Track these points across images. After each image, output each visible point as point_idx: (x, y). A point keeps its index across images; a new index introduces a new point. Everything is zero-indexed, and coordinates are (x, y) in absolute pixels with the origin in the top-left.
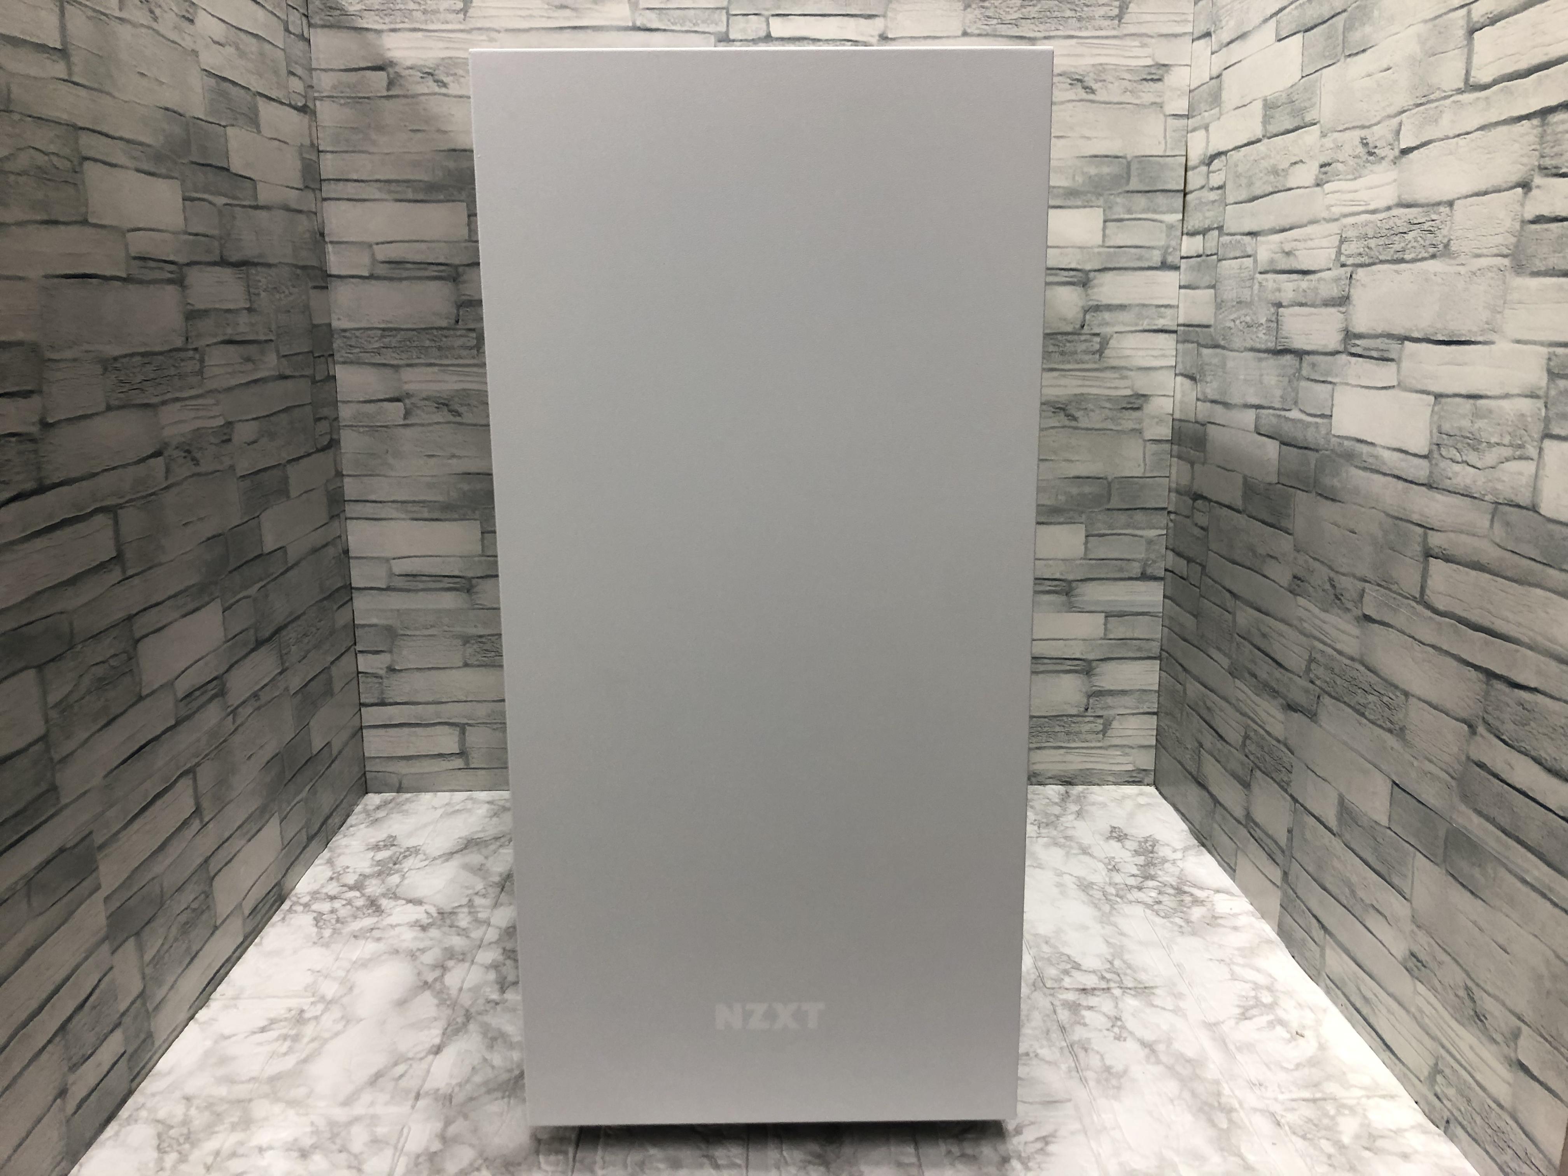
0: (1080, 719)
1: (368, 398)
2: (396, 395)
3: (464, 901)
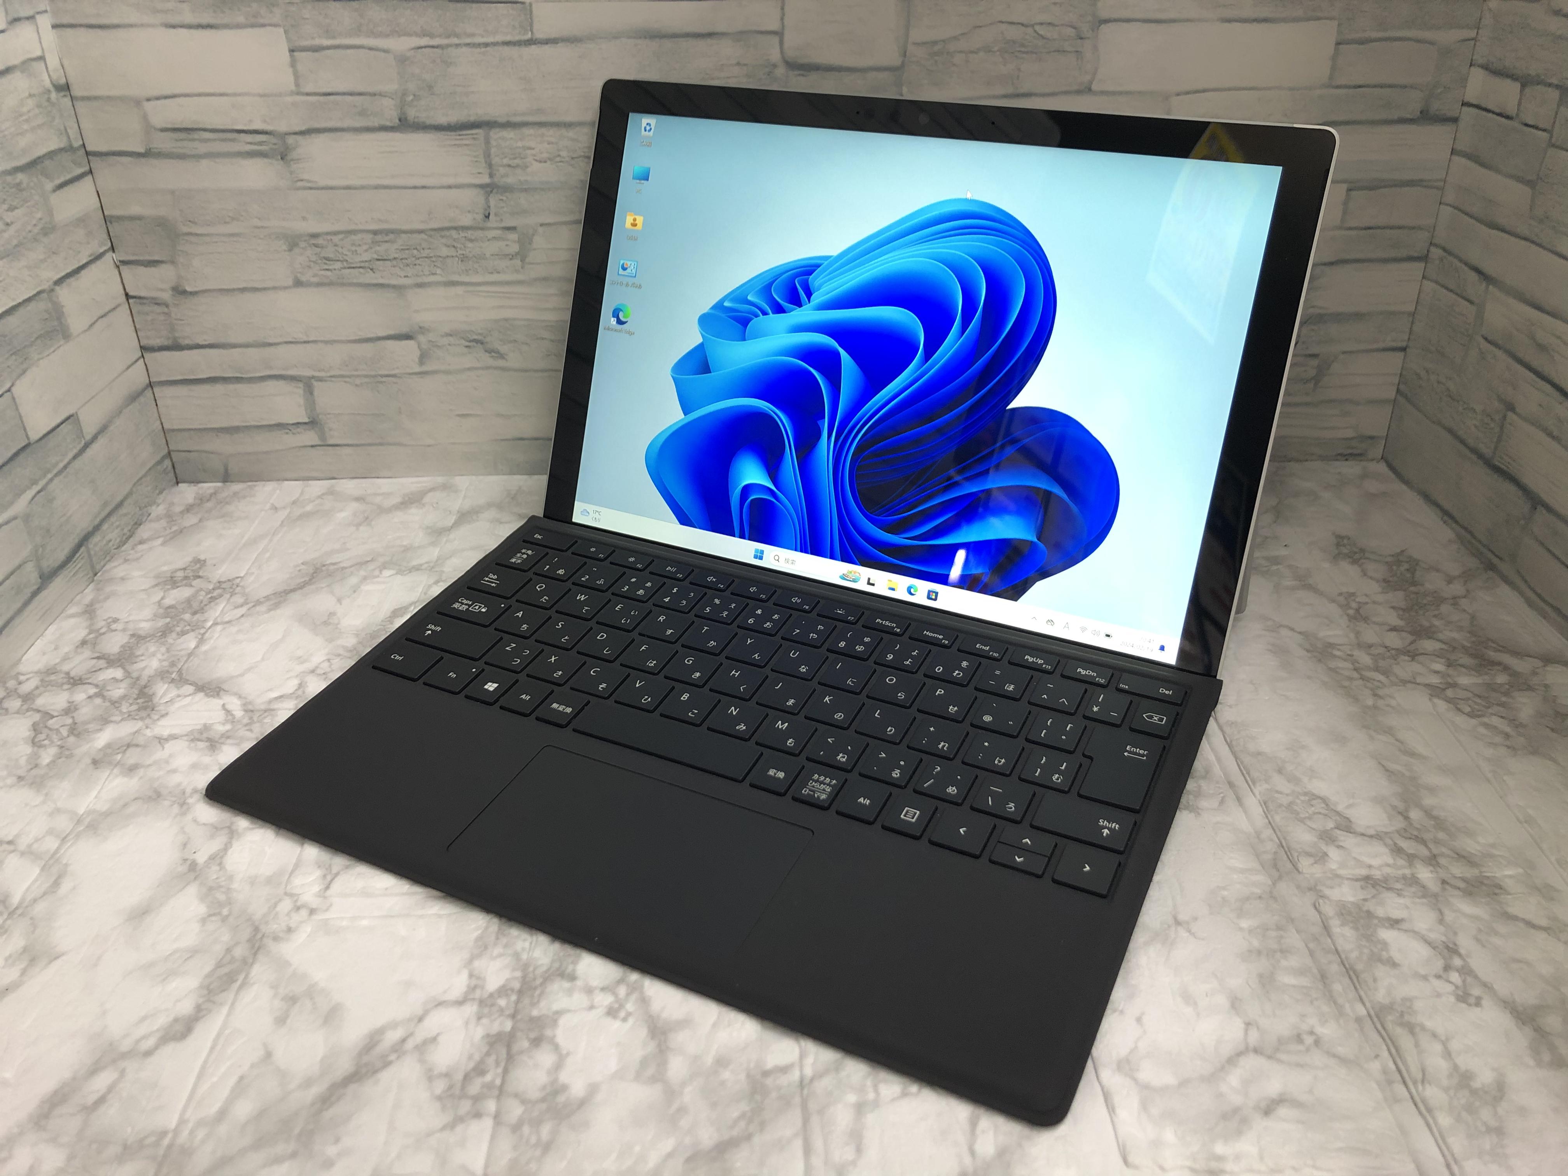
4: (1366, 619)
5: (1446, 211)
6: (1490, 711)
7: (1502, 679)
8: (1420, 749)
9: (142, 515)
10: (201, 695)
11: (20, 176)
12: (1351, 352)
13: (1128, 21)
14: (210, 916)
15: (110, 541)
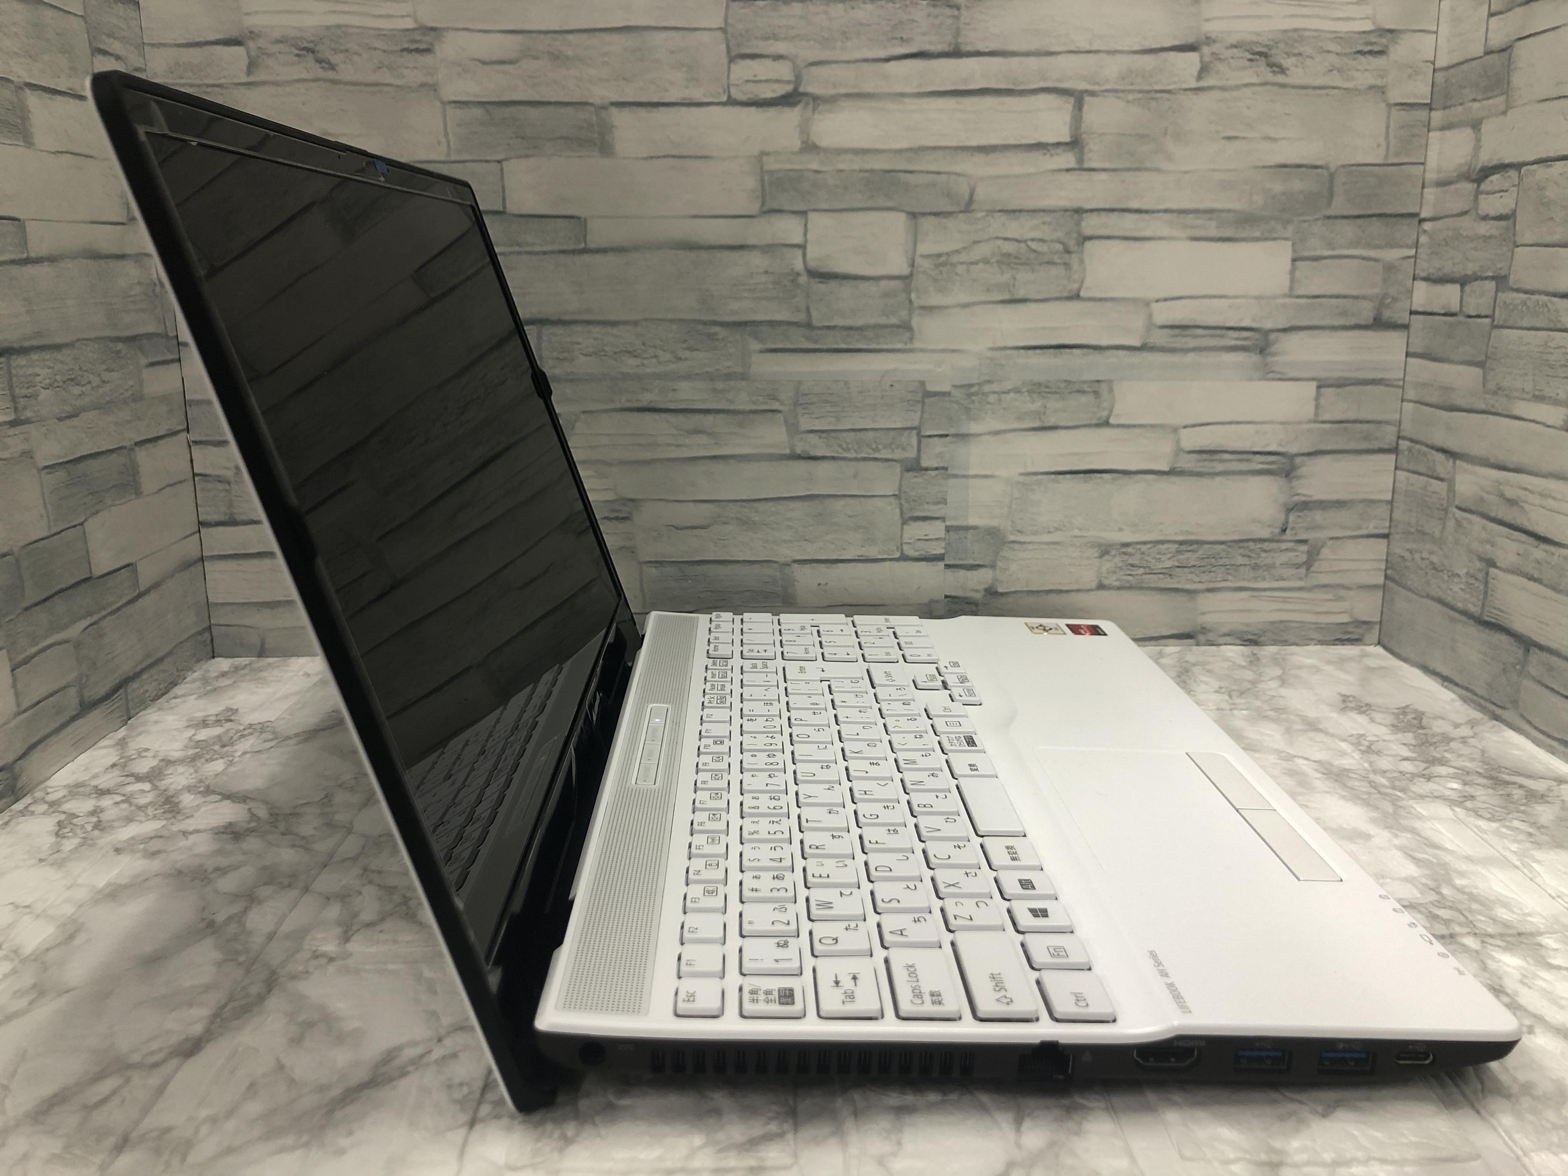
0: (1274, 545)
1: (190, 39)
2: (234, 34)
3: (318, 796)
4: (1378, 753)
5: (1408, 406)
6: (1511, 816)
9: (178, 676)
11: (120, 346)
12: (1337, 538)
13: (1109, 238)
14: (226, 961)
15: (147, 691)
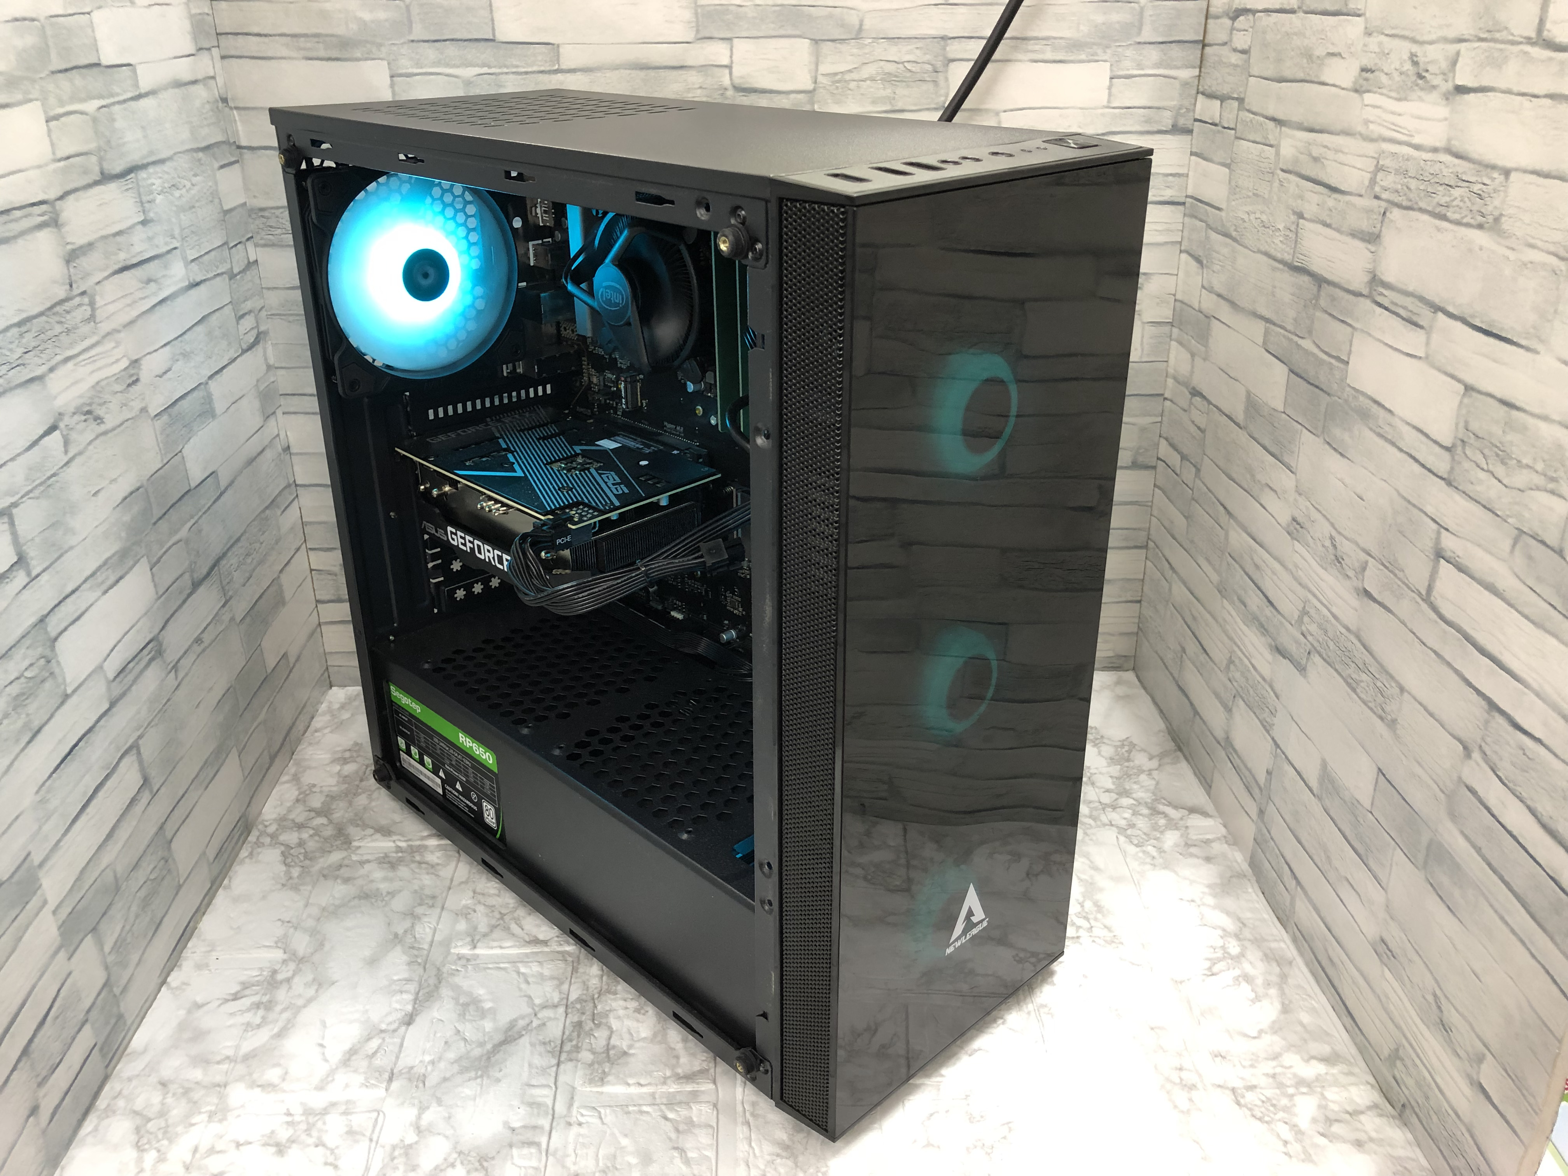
7: (1162, 822)
8: (1101, 866)
10: (378, 836)
